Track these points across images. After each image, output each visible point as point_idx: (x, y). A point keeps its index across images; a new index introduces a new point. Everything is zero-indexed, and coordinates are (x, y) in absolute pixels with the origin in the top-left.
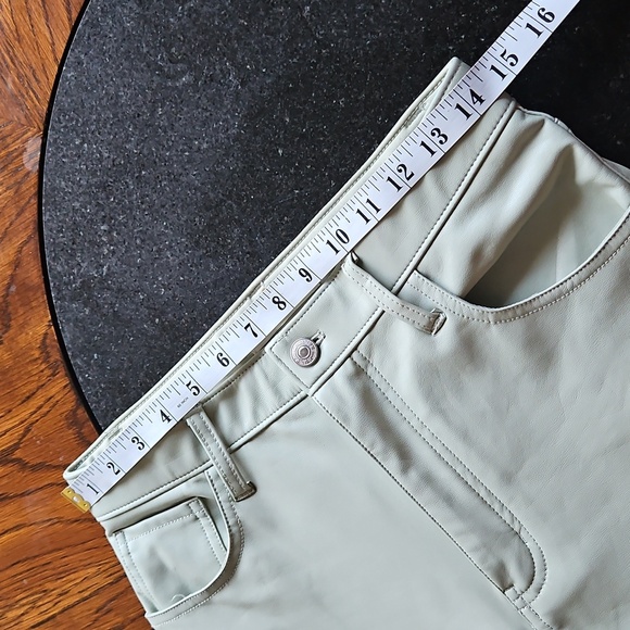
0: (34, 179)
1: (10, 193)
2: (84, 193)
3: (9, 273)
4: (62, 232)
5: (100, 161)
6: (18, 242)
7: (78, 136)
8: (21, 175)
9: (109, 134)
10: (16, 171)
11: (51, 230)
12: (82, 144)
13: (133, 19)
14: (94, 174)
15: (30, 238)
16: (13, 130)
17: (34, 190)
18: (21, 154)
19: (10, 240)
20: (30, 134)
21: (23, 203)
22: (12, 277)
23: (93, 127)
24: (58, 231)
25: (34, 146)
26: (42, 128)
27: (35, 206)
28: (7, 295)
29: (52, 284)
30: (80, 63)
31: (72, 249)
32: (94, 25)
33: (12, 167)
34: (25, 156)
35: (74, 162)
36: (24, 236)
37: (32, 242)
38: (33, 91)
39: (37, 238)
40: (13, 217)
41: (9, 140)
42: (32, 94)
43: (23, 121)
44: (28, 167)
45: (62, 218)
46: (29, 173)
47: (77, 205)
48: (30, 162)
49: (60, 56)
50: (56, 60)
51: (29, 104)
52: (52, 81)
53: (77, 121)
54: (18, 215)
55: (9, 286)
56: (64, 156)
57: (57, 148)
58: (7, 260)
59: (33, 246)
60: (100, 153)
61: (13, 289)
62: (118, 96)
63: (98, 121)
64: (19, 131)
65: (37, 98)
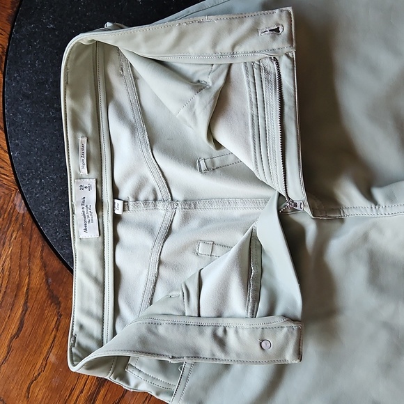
0: (28, 216)
1: (21, 231)
2: (56, 204)
3: (43, 273)
5: (54, 182)
6: (38, 254)
7: (37, 179)
8: (20, 219)
9: (50, 166)
10: (17, 219)
11: (52, 235)
12: (41, 181)
13: (29, 107)
14: (55, 190)
15: (43, 247)
16: (4, 200)
17: (31, 222)
18: (15, 209)
19: (34, 256)
20: (13, 195)
21: (29, 232)
22: (46, 274)
23: (41, 170)
24: (56, 233)
25: (18, 200)
26: (17, 188)
27: (36, 229)
28: (49, 287)
29: (68, 263)
30: (17, 145)
32: (13, 123)
33: (14, 218)
34: (17, 208)
35: (42, 193)
36: (39, 249)
37: (45, 248)
38: (4, 174)
39: (46, 244)
40: (29, 243)
41: (5, 207)
42: (3, 176)
43: (7, 192)
44: (22, 212)
45: (53, 225)
46: (23, 214)
47: (56, 212)
48: (21, 209)
49: (6, 148)
50: (5, 151)
51: (5, 182)
52: (9, 162)
53: (32, 172)
54: (31, 240)
55: (47, 280)
56: (36, 194)
57: (31, 193)
58: (38, 268)
59: (47, 250)
60: (52, 178)
61: (50, 281)
62: (43, 146)
63: (41, 165)
64: (7, 199)
65: (7, 176)
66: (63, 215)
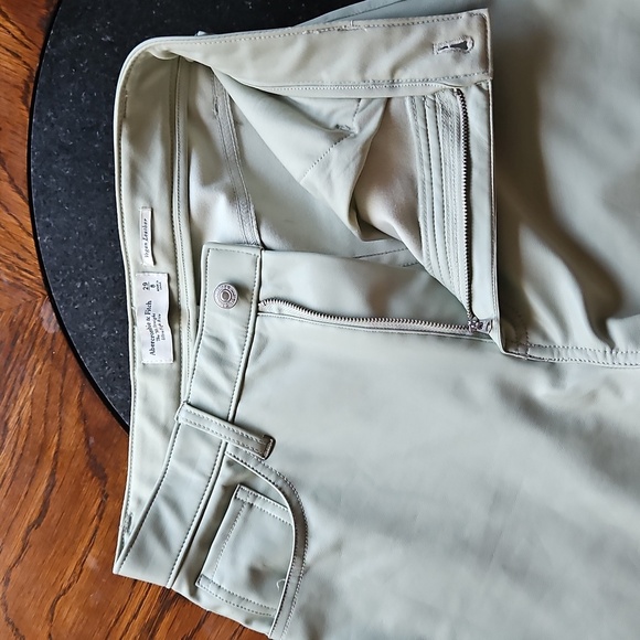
0: (61, 338)
1: (49, 362)
2: (106, 321)
3: (82, 429)
4: (106, 365)
5: (104, 287)
6: (74, 398)
7: (76, 281)
8: (49, 341)
9: (99, 261)
10: (44, 341)
11: (97, 371)
12: (83, 284)
13: (68, 166)
14: (104, 300)
15: (82, 387)
16: (25, 312)
17: (65, 347)
18: (41, 325)
19: (68, 402)
20: (39, 304)
21: (62, 362)
22: (85, 430)
23: (84, 266)
24: (103, 367)
25: (47, 312)
26: (45, 293)
27: (73, 358)
28: (90, 450)
29: (122, 415)
30: (48, 225)
31: (121, 373)
32: (43, 190)
33: (39, 341)
34: (45, 324)
35: (85, 303)
36: (77, 391)
37: (86, 389)
38: (26, 271)
39: (88, 383)
40: (61, 380)
41: (26, 321)
42: (24, 273)
43: (29, 298)
44: (51, 331)
45: (100, 354)
46: (54, 335)
47: (105, 334)
48: (51, 326)
49: (30, 230)
50: (29, 234)
51: (26, 282)
52: (34, 252)
53: (70, 270)
54: (64, 375)
55: (87, 440)
56: (75, 304)
57: (66, 303)
58: (74, 420)
59: (89, 393)
60: (100, 280)
61: (92, 441)
62: (89, 229)
63: (85, 257)
64: (30, 309)
65: (30, 273)
66: (115, 339)
